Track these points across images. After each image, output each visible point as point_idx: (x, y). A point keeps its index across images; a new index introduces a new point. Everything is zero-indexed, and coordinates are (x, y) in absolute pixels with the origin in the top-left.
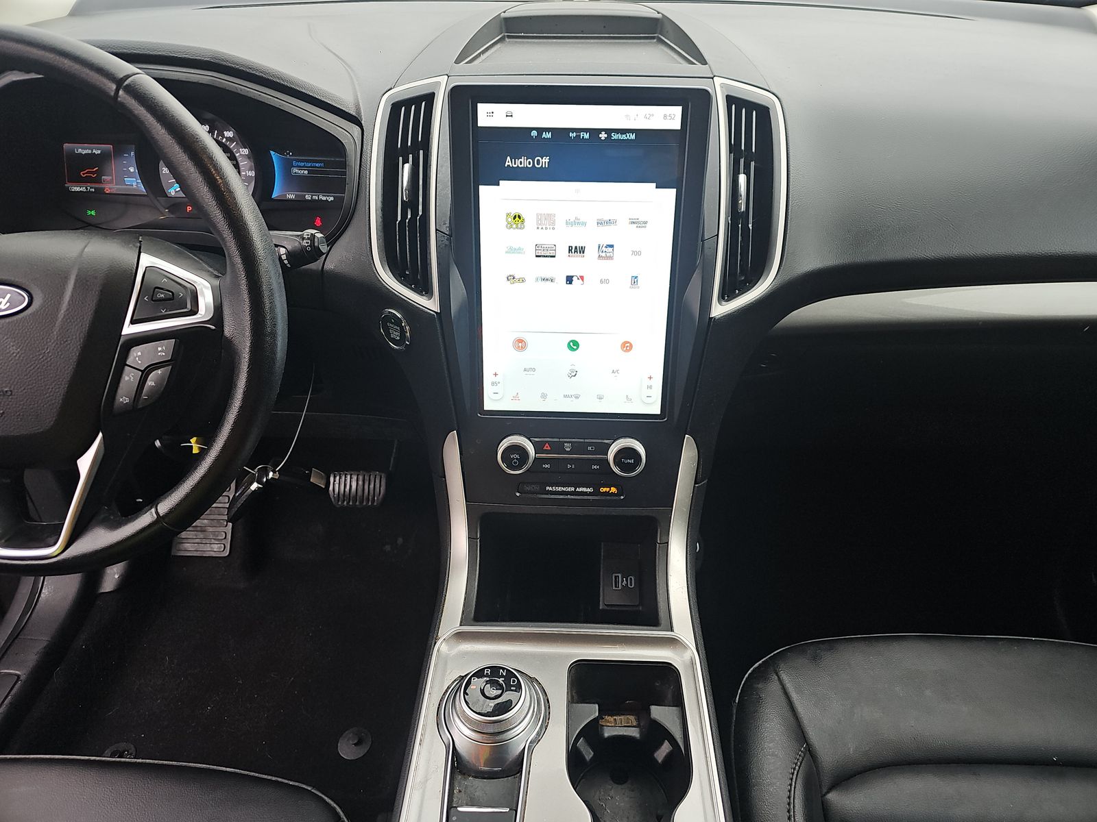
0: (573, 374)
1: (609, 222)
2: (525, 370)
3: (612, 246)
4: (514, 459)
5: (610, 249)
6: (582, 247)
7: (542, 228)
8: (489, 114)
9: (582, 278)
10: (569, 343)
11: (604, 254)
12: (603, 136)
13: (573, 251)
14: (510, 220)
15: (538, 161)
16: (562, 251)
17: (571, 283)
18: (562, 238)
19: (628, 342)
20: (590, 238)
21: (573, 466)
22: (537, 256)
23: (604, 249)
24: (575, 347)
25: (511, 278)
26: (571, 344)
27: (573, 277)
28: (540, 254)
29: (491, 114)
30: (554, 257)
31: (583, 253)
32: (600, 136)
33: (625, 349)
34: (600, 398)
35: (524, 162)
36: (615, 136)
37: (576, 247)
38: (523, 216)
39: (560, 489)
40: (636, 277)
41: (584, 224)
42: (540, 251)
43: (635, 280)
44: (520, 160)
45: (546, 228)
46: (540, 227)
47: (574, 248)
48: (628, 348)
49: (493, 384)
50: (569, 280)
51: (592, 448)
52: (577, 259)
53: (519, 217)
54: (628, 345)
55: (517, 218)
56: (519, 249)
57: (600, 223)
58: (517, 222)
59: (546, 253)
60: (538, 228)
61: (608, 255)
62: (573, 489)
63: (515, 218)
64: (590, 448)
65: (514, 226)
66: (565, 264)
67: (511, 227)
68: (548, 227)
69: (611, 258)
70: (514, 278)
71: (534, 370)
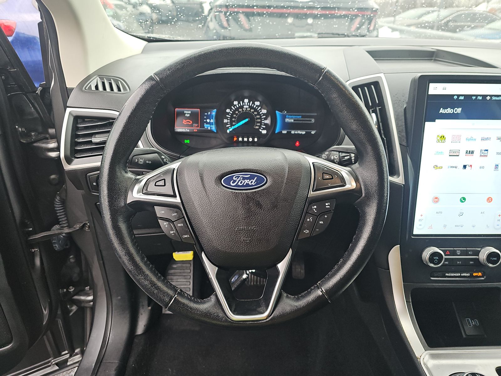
0: (461, 214)
1: (487, 139)
2: (437, 213)
3: (487, 150)
4: (435, 259)
5: (486, 152)
6: (473, 151)
7: (454, 142)
8: (435, 88)
9: (471, 166)
10: (461, 199)
11: (483, 154)
12: (488, 98)
13: (468, 153)
14: (438, 138)
15: (456, 110)
16: (462, 153)
17: (465, 169)
18: (464, 147)
19: (490, 198)
20: (477, 147)
21: (460, 263)
22: (450, 156)
23: (483, 152)
24: (464, 201)
25: (436, 167)
26: (462, 199)
27: (466, 165)
28: (451, 155)
29: (436, 88)
30: (458, 156)
31: (473, 154)
32: (487, 98)
33: (488, 201)
34: (474, 227)
35: (449, 111)
36: (494, 98)
37: (470, 151)
38: (445, 136)
39: (453, 275)
40: (498, 165)
41: (475, 140)
42: (451, 153)
43: (497, 166)
44: (447, 110)
45: (456, 142)
46: (453, 141)
47: (468, 152)
48: (490, 201)
49: (420, 220)
50: (465, 167)
51: (471, 253)
52: (470, 157)
53: (443, 137)
54: (490, 199)
55: (442, 137)
56: (441, 152)
57: (483, 139)
58: (442, 139)
59: (454, 154)
60: (452, 142)
61: (485, 154)
62: (459, 274)
63: (441, 137)
64: (470, 253)
65: (440, 141)
66: (464, 159)
67: (439, 141)
68: (457, 141)
69: (486, 156)
70: (437, 167)
71: (441, 213)
